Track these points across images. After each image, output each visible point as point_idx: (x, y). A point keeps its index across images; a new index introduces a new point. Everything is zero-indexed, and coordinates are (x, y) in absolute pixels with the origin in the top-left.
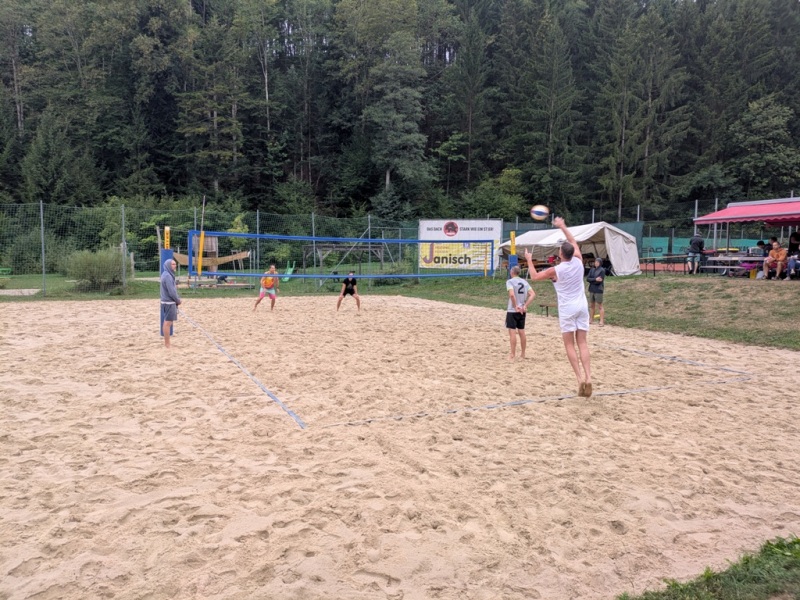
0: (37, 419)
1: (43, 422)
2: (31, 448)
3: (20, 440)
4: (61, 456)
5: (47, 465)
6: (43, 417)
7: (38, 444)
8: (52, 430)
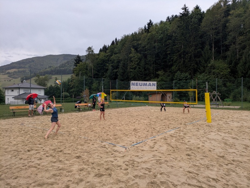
0: (235, 153)
1: (237, 154)
2: (232, 164)
3: (228, 159)
4: (243, 171)
5: (237, 173)
6: (237, 153)
7: (234, 163)
8: (240, 159)
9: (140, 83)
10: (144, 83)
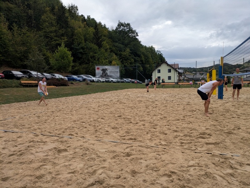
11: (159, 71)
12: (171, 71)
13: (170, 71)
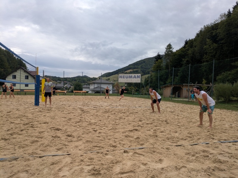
9: (126, 76)
10: (130, 76)
11: (14, 77)
12: (29, 78)
13: (27, 78)
